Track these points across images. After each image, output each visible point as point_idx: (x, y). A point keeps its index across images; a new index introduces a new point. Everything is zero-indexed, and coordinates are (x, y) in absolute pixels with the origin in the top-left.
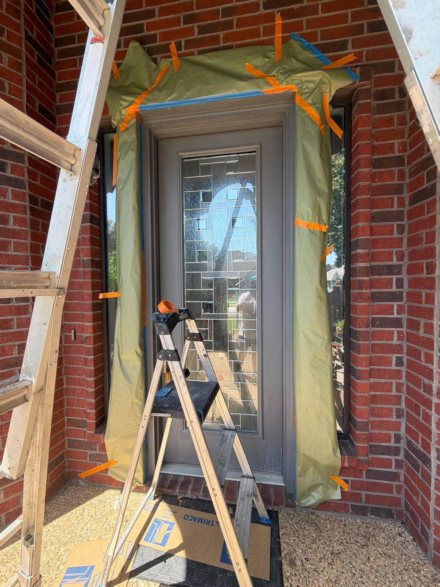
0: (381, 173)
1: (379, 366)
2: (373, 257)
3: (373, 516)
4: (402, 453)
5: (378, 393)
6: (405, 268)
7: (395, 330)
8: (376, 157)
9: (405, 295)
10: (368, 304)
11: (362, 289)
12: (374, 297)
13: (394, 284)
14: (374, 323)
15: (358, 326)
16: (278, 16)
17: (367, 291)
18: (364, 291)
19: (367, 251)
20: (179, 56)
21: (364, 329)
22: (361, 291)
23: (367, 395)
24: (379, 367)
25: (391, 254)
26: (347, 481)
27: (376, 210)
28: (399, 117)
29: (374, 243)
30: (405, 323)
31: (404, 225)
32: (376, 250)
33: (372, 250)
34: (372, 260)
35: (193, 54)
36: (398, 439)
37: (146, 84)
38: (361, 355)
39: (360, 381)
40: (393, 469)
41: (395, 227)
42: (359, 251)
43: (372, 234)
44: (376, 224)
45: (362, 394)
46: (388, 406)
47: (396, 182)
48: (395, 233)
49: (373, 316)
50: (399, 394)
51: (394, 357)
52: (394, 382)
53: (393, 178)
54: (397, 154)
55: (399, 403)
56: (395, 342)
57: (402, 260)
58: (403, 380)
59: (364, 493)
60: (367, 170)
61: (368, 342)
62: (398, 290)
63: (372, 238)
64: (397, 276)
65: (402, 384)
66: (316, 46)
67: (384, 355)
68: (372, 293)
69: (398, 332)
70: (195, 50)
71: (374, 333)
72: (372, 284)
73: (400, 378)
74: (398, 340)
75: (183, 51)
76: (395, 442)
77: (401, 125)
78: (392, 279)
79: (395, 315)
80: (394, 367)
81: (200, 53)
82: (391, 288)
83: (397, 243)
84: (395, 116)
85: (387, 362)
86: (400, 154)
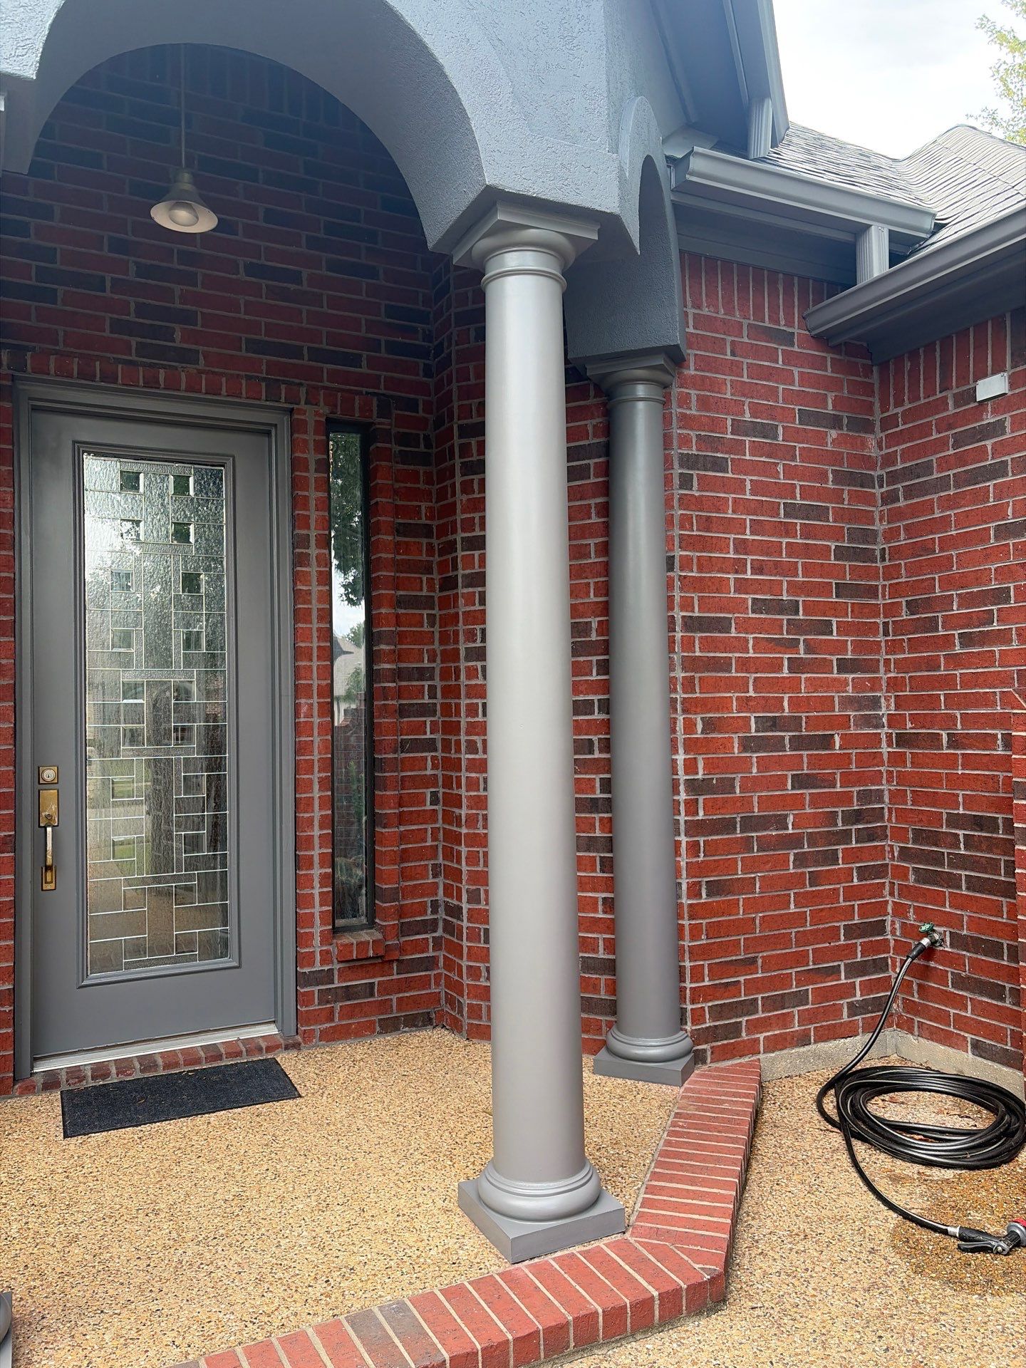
0: (406, 543)
1: (411, 806)
2: (400, 656)
3: (407, 1029)
4: (441, 924)
5: (411, 846)
6: (437, 672)
7: (429, 755)
8: (400, 521)
9: (438, 707)
10: (395, 720)
11: (387, 699)
12: (402, 711)
13: (426, 693)
14: (403, 746)
15: (383, 751)
17: (394, 702)
18: (390, 702)
19: (393, 647)
21: (391, 756)
22: (386, 702)
23: (396, 849)
24: (411, 809)
25: (421, 652)
27: (402, 593)
28: (425, 473)
29: (402, 637)
30: (439, 746)
31: (434, 615)
32: (404, 647)
33: (399, 647)
34: (400, 660)
36: (435, 905)
38: (388, 793)
39: (387, 830)
40: (431, 953)
41: (425, 616)
42: (383, 647)
43: (398, 624)
44: (403, 611)
45: (389, 849)
46: (422, 863)
47: (424, 557)
48: (426, 625)
49: (402, 737)
50: (436, 843)
51: (428, 792)
52: (429, 827)
53: (421, 551)
54: (424, 521)
55: (435, 857)
56: (429, 772)
57: (435, 661)
58: (439, 824)
59: (394, 997)
60: (390, 538)
61: (396, 774)
62: (431, 701)
63: (399, 629)
64: (430, 683)
65: (439, 828)
67: (417, 791)
68: (400, 705)
69: (432, 757)
71: (403, 760)
72: (400, 693)
73: (436, 821)
74: (432, 769)
76: (432, 913)
77: (427, 483)
78: (423, 686)
79: (428, 736)
80: (429, 807)
82: (423, 698)
83: (427, 638)
84: (421, 469)
85: (420, 800)
86: (428, 522)
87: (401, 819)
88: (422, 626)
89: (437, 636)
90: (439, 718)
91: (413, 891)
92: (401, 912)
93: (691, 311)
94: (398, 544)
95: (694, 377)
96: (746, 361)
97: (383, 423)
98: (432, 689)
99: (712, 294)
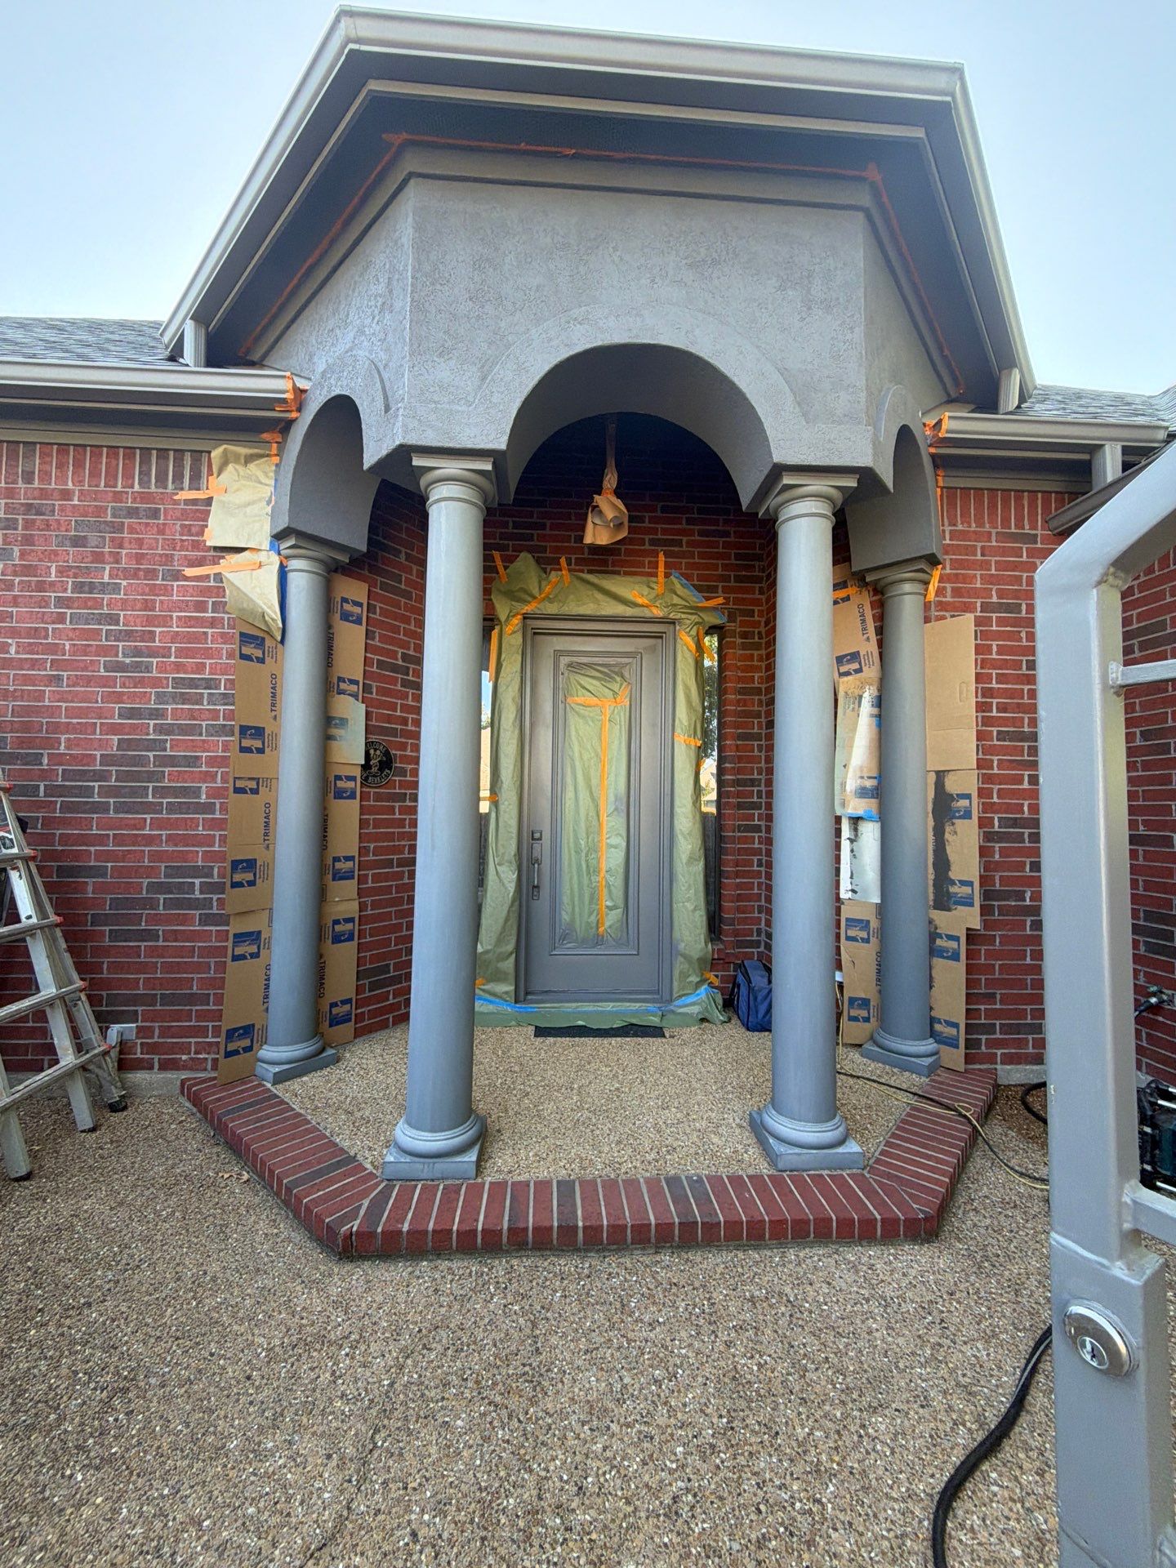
0: (745, 700)
2: (738, 771)
4: (763, 944)
6: (763, 782)
7: (756, 835)
8: (741, 686)
9: (763, 805)
11: (729, 798)
12: (740, 806)
13: (755, 795)
14: (739, 828)
15: (726, 831)
16: (661, 555)
18: (731, 800)
19: (733, 765)
20: (570, 570)
21: (731, 834)
22: (729, 800)
23: (733, 893)
24: (744, 869)
25: (752, 768)
26: (717, 976)
27: (741, 731)
28: (758, 654)
29: (740, 759)
30: (763, 829)
31: (761, 745)
32: (741, 765)
33: (738, 765)
34: (738, 773)
35: (582, 571)
36: (759, 931)
37: (536, 592)
38: (728, 858)
39: (727, 881)
41: (756, 746)
42: (727, 765)
43: (736, 751)
44: (741, 743)
45: (729, 893)
46: (751, 904)
47: (756, 708)
49: (739, 823)
50: (760, 892)
51: (755, 859)
52: (756, 881)
53: (754, 704)
54: (756, 685)
55: (759, 900)
56: (756, 846)
57: (761, 774)
58: (763, 880)
60: (733, 697)
61: (734, 846)
62: (758, 800)
63: (738, 754)
64: (757, 788)
65: (762, 883)
66: (694, 586)
69: (759, 836)
70: (586, 568)
71: (739, 837)
72: (739, 794)
73: (760, 878)
74: (758, 844)
75: (573, 566)
76: (757, 936)
77: (759, 662)
78: (753, 790)
79: (756, 822)
80: (755, 868)
81: (590, 572)
82: (753, 798)
83: (757, 760)
84: (756, 653)
85: (750, 863)
86: (759, 686)
87: (737, 875)
88: (754, 752)
89: (764, 758)
90: (762, 811)
91: (744, 921)
92: (736, 933)
93: (948, 529)
94: (739, 701)
95: (949, 574)
96: (994, 559)
97: (731, 626)
98: (759, 792)
99: (965, 514)
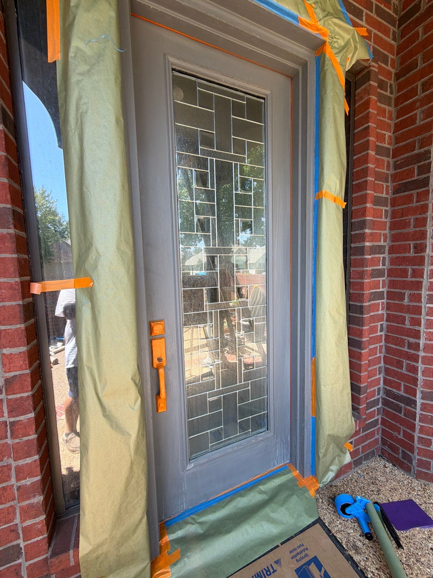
0: (379, 160)
1: (373, 334)
2: (372, 238)
3: (365, 462)
4: (381, 401)
5: (371, 358)
6: (387, 249)
7: (381, 302)
8: (378, 143)
9: (386, 272)
10: (370, 280)
12: (372, 274)
13: (381, 262)
14: (371, 297)
15: (364, 301)
17: (370, 268)
19: (370, 231)
21: (367, 304)
22: (366, 269)
23: (367, 361)
25: (381, 235)
26: (352, 443)
27: (376, 194)
28: (389, 111)
30: (386, 295)
31: (388, 211)
33: (373, 231)
36: (379, 391)
38: (365, 328)
39: (364, 351)
40: (376, 417)
41: (383, 211)
42: (367, 230)
43: (374, 216)
46: (375, 367)
47: (385, 171)
49: (371, 291)
50: (381, 355)
51: (379, 325)
52: (378, 345)
53: (384, 167)
54: (386, 145)
55: (380, 362)
56: (380, 312)
57: (386, 241)
59: (361, 446)
60: (373, 154)
61: (368, 315)
62: (383, 267)
63: (374, 219)
64: (383, 256)
65: (383, 346)
67: (375, 324)
68: (372, 270)
71: (371, 306)
73: (382, 341)
74: (382, 310)
76: (377, 395)
77: (390, 119)
78: (380, 257)
79: (381, 289)
80: (378, 333)
82: (380, 265)
83: (384, 226)
84: (387, 108)
85: (376, 330)
86: (388, 146)
87: (370, 342)
88: (382, 218)
89: (388, 225)
90: (387, 278)
91: (372, 384)
92: (367, 398)
94: (376, 159)
98: (384, 260)
